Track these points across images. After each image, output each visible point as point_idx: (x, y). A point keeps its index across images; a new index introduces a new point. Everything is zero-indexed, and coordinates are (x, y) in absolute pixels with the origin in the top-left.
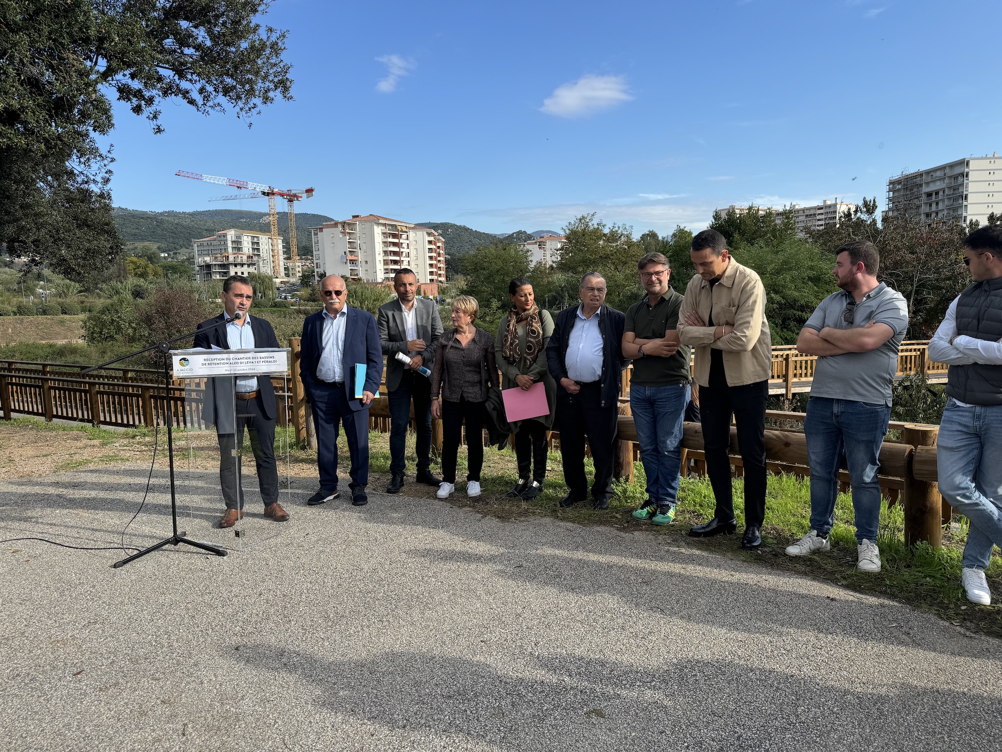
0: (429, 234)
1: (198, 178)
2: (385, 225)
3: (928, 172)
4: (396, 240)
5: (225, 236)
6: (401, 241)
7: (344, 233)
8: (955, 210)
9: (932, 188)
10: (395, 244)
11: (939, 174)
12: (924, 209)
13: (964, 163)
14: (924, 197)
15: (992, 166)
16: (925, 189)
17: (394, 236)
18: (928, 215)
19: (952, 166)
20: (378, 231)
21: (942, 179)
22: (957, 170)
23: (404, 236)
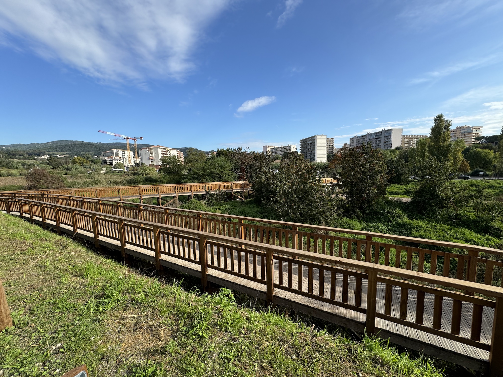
0: (177, 151)
1: (106, 133)
2: (162, 148)
3: (308, 138)
4: (166, 153)
5: (113, 151)
6: (167, 153)
7: (149, 151)
8: (314, 148)
9: (309, 142)
10: (165, 154)
11: (310, 139)
12: (308, 148)
13: (315, 136)
14: (307, 145)
15: (322, 137)
16: (308, 143)
17: (165, 152)
18: (309, 149)
19: (313, 137)
20: (160, 150)
21: (311, 140)
22: (314, 138)
23: (168, 152)
